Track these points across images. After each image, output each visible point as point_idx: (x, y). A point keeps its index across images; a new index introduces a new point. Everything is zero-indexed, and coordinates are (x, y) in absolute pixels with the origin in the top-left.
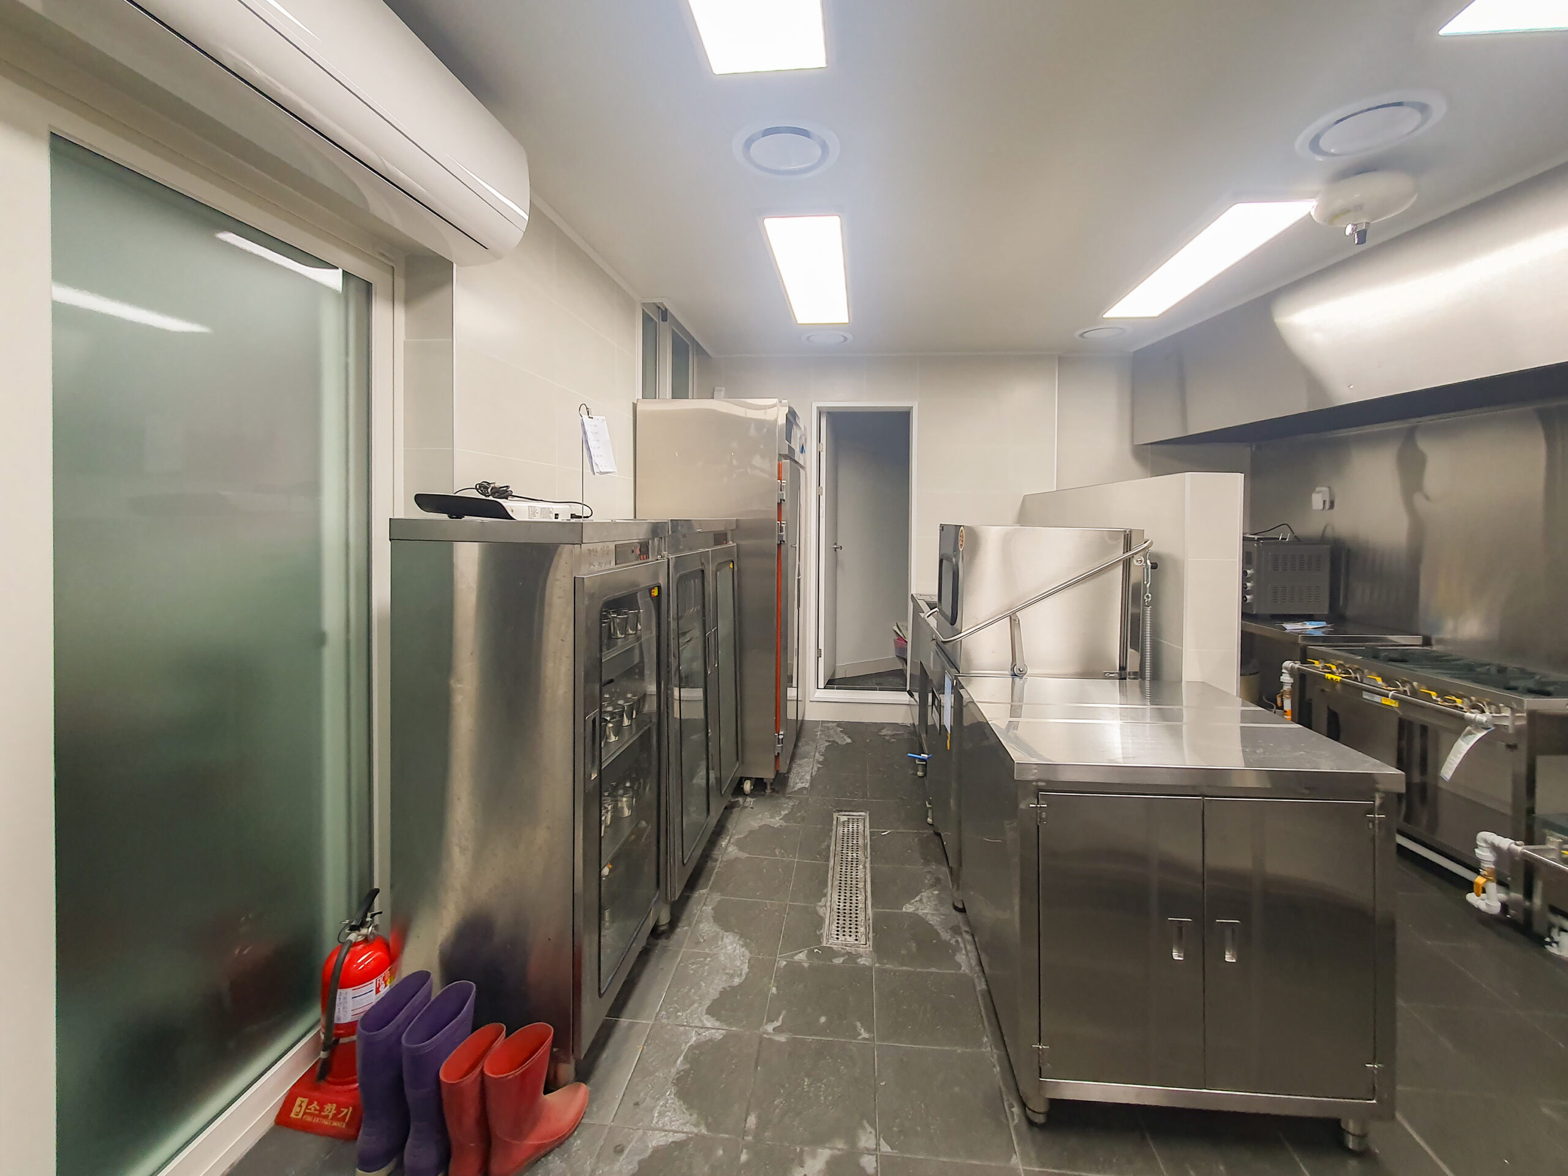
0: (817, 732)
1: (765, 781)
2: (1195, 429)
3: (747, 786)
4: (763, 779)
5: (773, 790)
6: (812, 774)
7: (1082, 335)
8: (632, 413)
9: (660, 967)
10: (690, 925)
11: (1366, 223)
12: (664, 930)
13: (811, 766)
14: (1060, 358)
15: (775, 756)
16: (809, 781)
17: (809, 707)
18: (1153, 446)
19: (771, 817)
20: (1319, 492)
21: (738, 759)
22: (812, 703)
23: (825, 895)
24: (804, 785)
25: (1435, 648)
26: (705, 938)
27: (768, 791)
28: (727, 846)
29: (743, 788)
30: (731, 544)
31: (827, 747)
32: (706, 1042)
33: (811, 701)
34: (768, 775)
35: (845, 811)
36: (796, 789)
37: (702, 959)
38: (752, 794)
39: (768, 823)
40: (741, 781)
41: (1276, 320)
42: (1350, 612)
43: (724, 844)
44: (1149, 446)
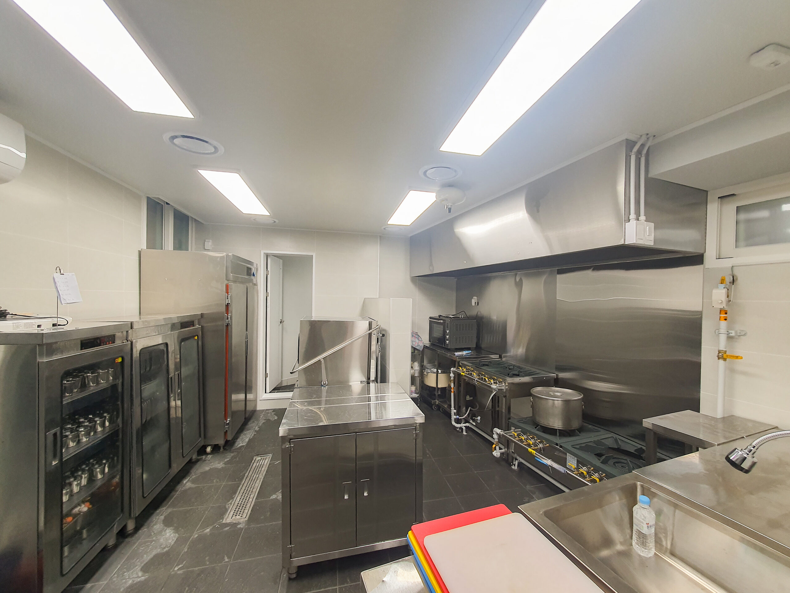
0: (261, 415)
1: (219, 445)
2: (436, 271)
3: (209, 449)
4: (218, 444)
5: (224, 449)
6: (250, 438)
7: (384, 229)
8: (138, 256)
9: (123, 552)
10: (148, 528)
11: (451, 205)
12: (131, 533)
13: (251, 434)
14: (380, 236)
15: (224, 432)
16: (247, 442)
17: (259, 403)
18: (419, 277)
19: (219, 463)
20: (474, 299)
21: (200, 436)
22: (261, 401)
23: (233, 498)
24: (243, 444)
25: (504, 359)
26: (155, 532)
27: (222, 449)
28: (186, 483)
29: (206, 451)
30: (197, 326)
31: (263, 423)
32: (136, 584)
33: (260, 400)
34: (221, 442)
35: (261, 455)
36: (238, 447)
37: (149, 543)
38: (212, 452)
39: (216, 467)
40: (205, 447)
41: (455, 230)
42: (483, 346)
43: (185, 482)
44: (417, 277)
